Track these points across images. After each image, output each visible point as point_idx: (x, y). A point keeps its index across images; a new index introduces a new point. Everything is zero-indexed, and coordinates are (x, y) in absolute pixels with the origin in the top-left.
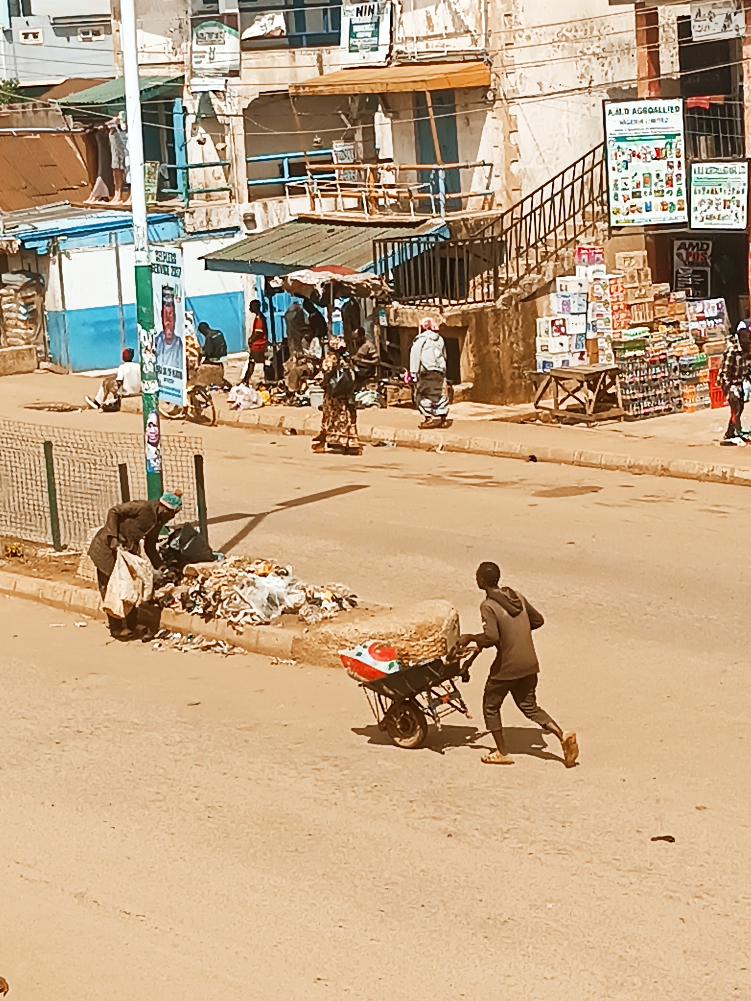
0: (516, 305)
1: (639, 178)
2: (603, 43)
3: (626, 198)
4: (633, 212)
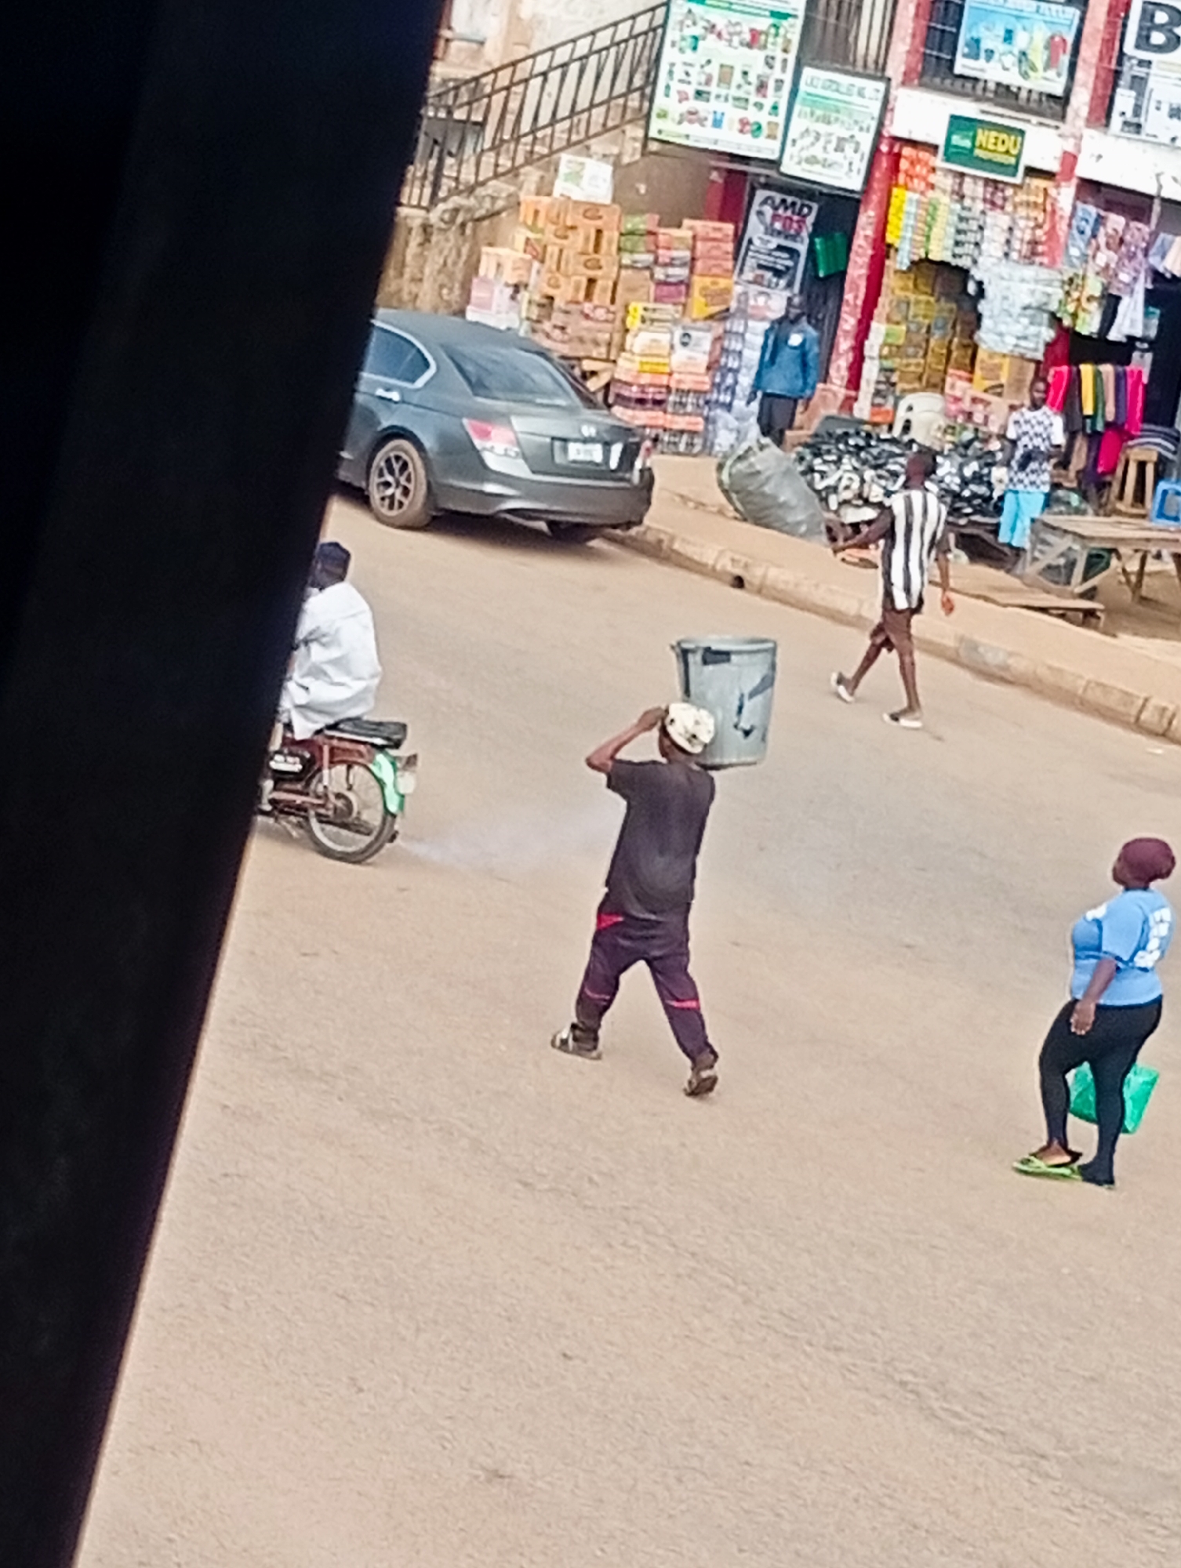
0: (463, 225)
1: (714, 70)
3: (683, 97)
4: (691, 122)
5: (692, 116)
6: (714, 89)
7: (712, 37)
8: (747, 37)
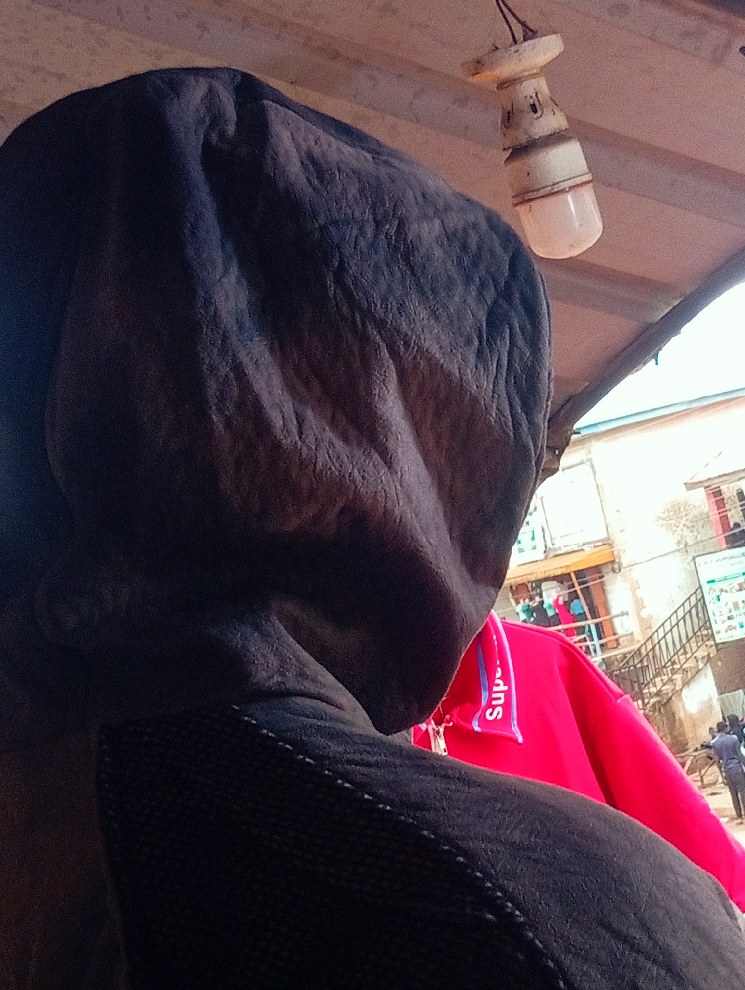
0: (660, 710)
1: (731, 606)
2: (690, 517)
3: (723, 622)
4: (731, 630)
5: (730, 628)
6: (734, 613)
7: (723, 593)
8: (737, 587)
